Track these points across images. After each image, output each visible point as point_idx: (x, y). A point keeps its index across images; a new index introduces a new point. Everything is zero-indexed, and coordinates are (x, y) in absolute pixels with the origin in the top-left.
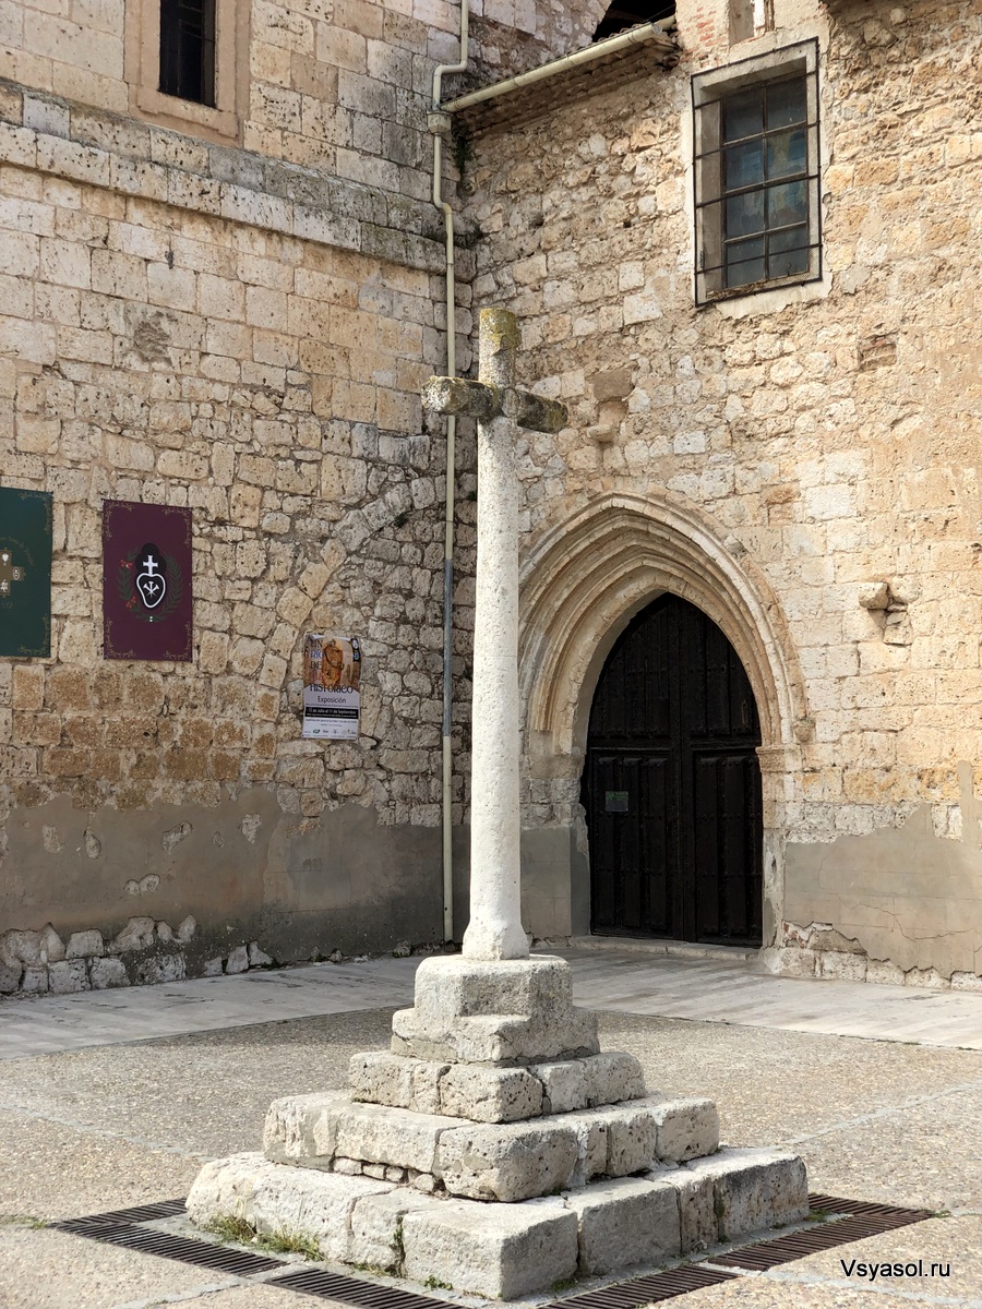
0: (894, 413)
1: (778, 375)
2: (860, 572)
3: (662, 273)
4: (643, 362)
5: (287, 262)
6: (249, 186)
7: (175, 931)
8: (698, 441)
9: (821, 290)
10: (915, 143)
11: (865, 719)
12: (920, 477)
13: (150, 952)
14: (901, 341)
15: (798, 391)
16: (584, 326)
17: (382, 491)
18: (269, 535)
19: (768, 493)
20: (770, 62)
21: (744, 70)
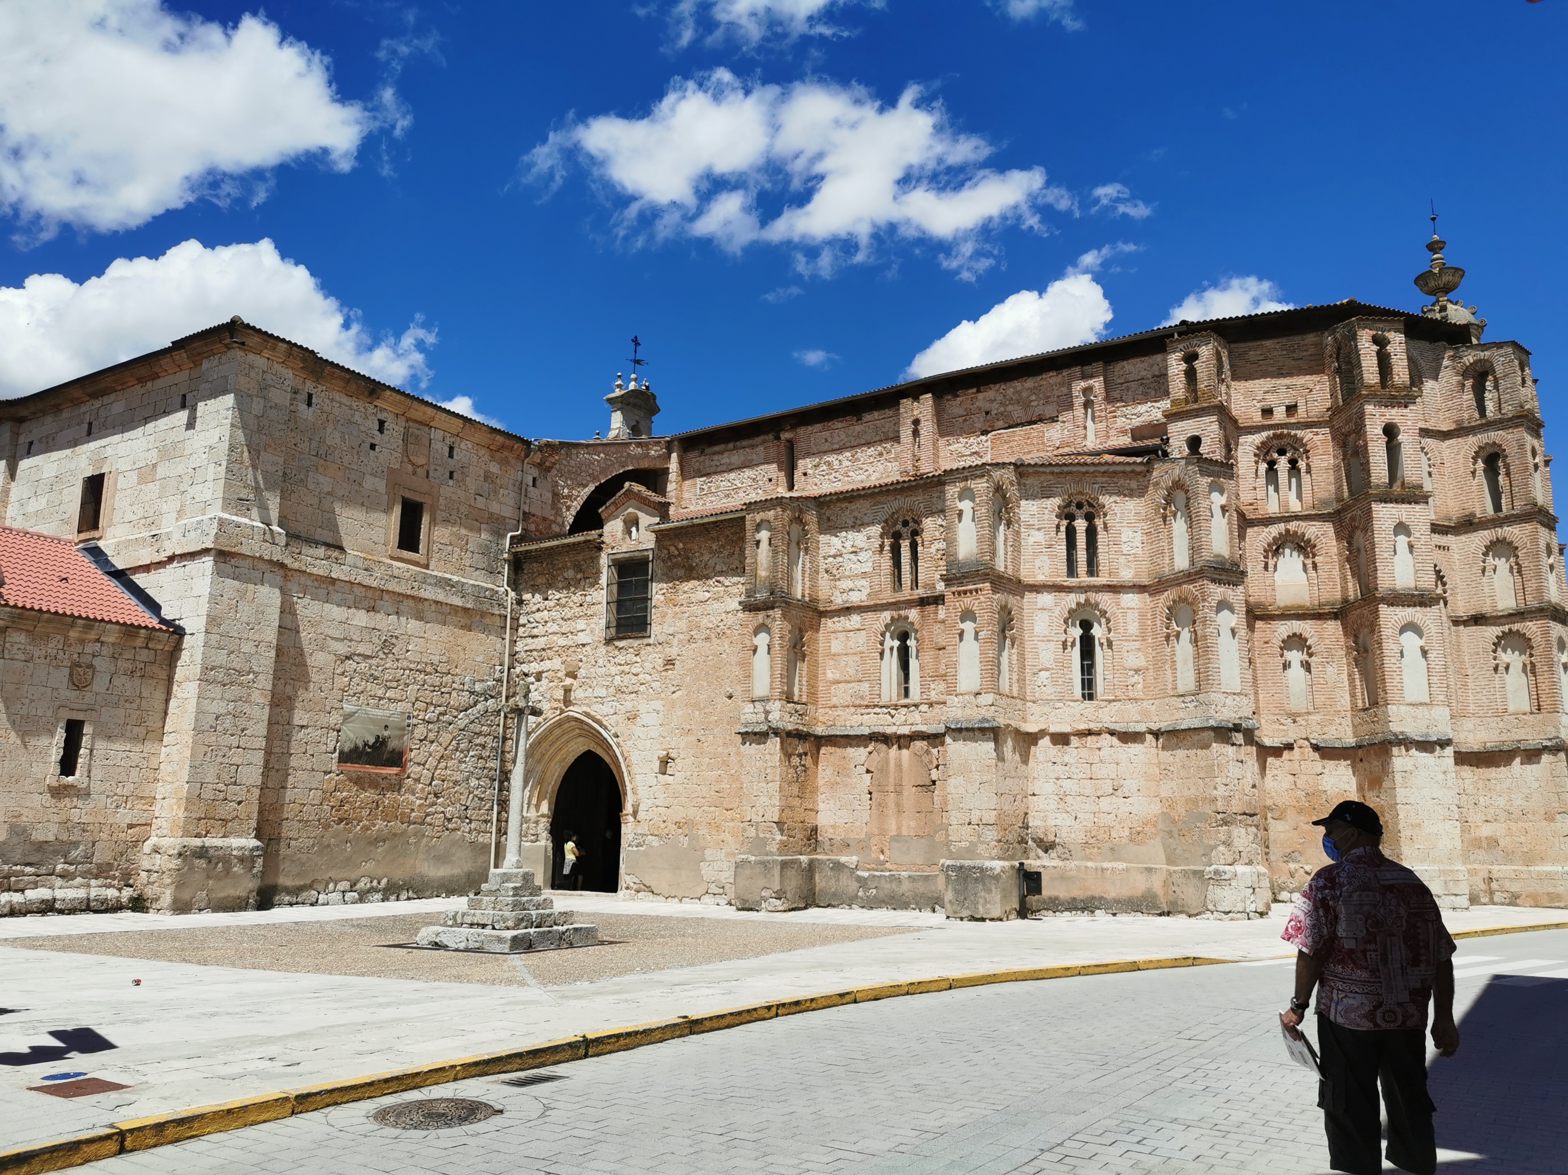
0: (673, 689)
1: (634, 670)
2: (659, 746)
3: (593, 626)
4: (584, 659)
5: (443, 613)
6: (430, 584)
7: (379, 883)
8: (603, 692)
9: (651, 641)
10: (685, 592)
11: (657, 802)
12: (680, 713)
13: (369, 891)
14: (677, 662)
15: (641, 676)
16: (562, 641)
17: (475, 704)
18: (429, 722)
19: (628, 715)
20: (636, 554)
21: (627, 555)
